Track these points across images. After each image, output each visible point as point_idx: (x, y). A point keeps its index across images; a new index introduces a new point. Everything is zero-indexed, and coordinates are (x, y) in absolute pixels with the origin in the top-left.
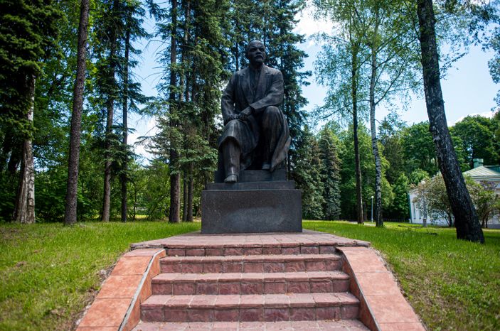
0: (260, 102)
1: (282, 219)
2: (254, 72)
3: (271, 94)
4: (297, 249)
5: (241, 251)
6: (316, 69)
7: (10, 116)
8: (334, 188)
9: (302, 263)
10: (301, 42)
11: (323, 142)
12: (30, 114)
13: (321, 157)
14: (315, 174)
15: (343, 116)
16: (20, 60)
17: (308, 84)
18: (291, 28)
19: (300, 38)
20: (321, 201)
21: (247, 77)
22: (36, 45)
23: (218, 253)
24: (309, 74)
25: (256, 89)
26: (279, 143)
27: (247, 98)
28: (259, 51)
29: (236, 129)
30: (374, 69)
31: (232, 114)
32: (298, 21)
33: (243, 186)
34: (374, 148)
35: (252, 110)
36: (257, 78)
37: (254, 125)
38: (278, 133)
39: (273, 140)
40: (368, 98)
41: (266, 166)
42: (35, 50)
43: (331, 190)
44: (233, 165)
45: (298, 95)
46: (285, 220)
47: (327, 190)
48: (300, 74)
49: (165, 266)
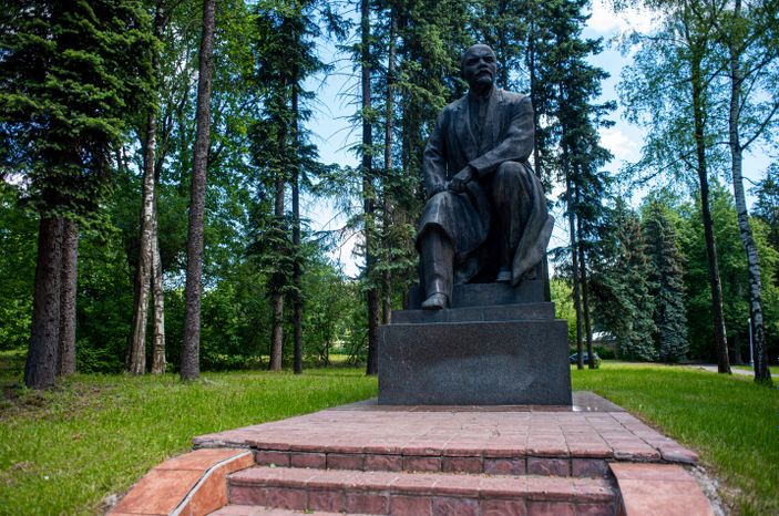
0: (488, 155)
1: (530, 379)
2: (478, 102)
3: (509, 140)
4: (519, 462)
5: (397, 463)
6: (621, 97)
7: (72, 208)
8: (674, 305)
9: (521, 503)
10: (595, 53)
11: (651, 225)
12: (148, 205)
13: (647, 252)
14: (638, 281)
15: (678, 175)
16: (83, 118)
17: (609, 124)
18: (575, 30)
19: (593, 46)
20: (650, 328)
21: (464, 113)
22: (109, 94)
23: (352, 464)
24: (611, 106)
25: (481, 134)
26: (526, 231)
27: (466, 150)
28: (482, 62)
29: (445, 208)
30: (737, 83)
31: (441, 182)
32: (588, 17)
33: (454, 315)
34: (743, 231)
35: (474, 172)
36: (481, 114)
37: (479, 199)
38: (524, 211)
39: (514, 225)
40: (726, 139)
41: (503, 276)
42: (109, 100)
43: (669, 309)
44: (438, 276)
45: (594, 145)
46: (535, 382)
47: (662, 308)
48: (595, 109)
49: (236, 491)
